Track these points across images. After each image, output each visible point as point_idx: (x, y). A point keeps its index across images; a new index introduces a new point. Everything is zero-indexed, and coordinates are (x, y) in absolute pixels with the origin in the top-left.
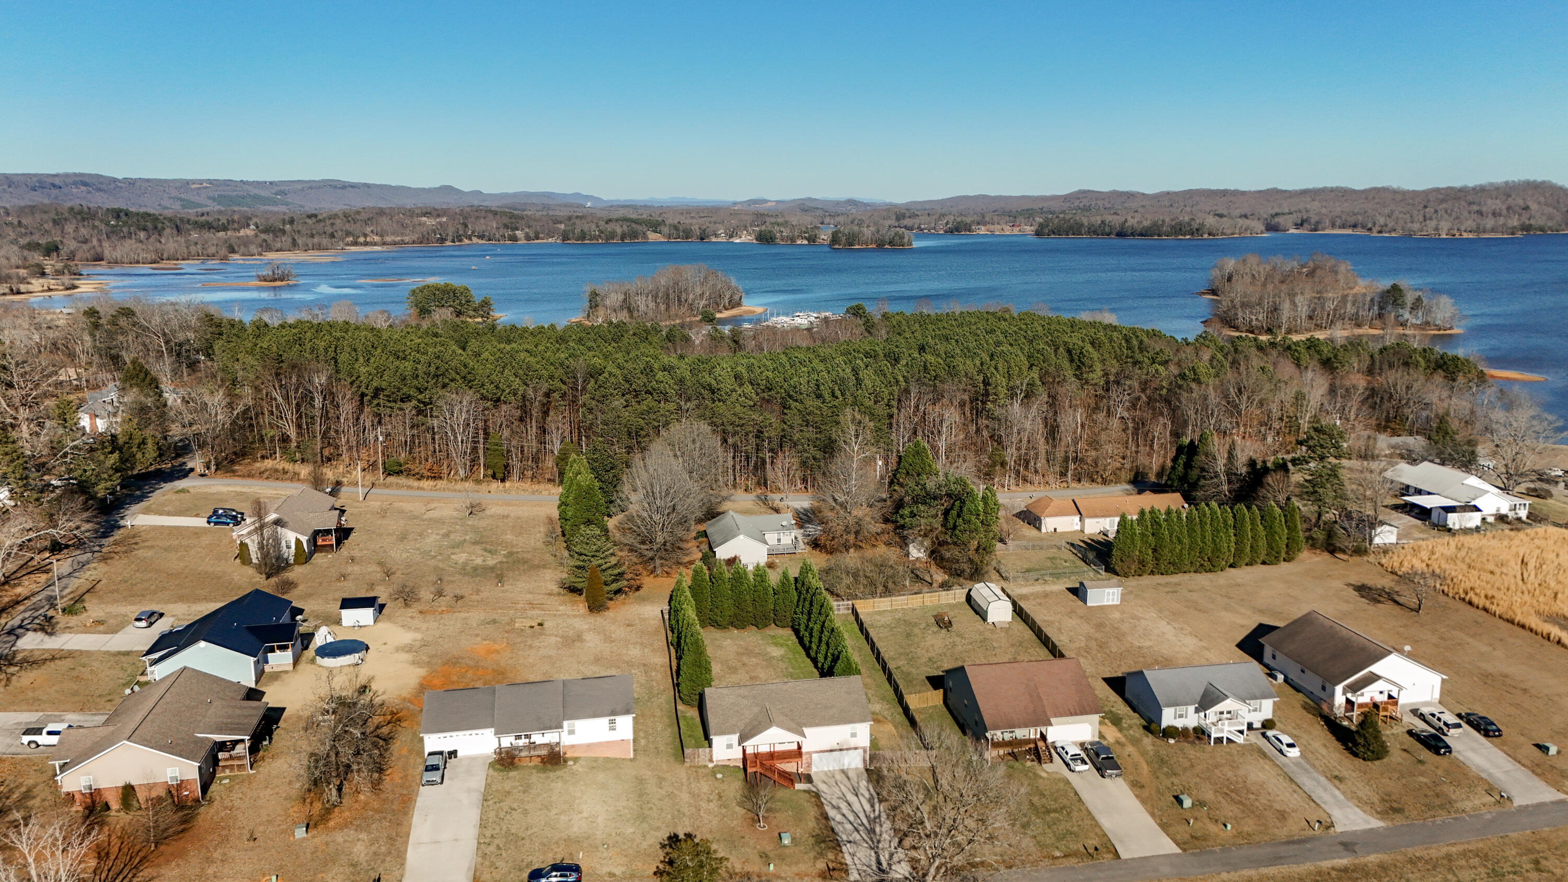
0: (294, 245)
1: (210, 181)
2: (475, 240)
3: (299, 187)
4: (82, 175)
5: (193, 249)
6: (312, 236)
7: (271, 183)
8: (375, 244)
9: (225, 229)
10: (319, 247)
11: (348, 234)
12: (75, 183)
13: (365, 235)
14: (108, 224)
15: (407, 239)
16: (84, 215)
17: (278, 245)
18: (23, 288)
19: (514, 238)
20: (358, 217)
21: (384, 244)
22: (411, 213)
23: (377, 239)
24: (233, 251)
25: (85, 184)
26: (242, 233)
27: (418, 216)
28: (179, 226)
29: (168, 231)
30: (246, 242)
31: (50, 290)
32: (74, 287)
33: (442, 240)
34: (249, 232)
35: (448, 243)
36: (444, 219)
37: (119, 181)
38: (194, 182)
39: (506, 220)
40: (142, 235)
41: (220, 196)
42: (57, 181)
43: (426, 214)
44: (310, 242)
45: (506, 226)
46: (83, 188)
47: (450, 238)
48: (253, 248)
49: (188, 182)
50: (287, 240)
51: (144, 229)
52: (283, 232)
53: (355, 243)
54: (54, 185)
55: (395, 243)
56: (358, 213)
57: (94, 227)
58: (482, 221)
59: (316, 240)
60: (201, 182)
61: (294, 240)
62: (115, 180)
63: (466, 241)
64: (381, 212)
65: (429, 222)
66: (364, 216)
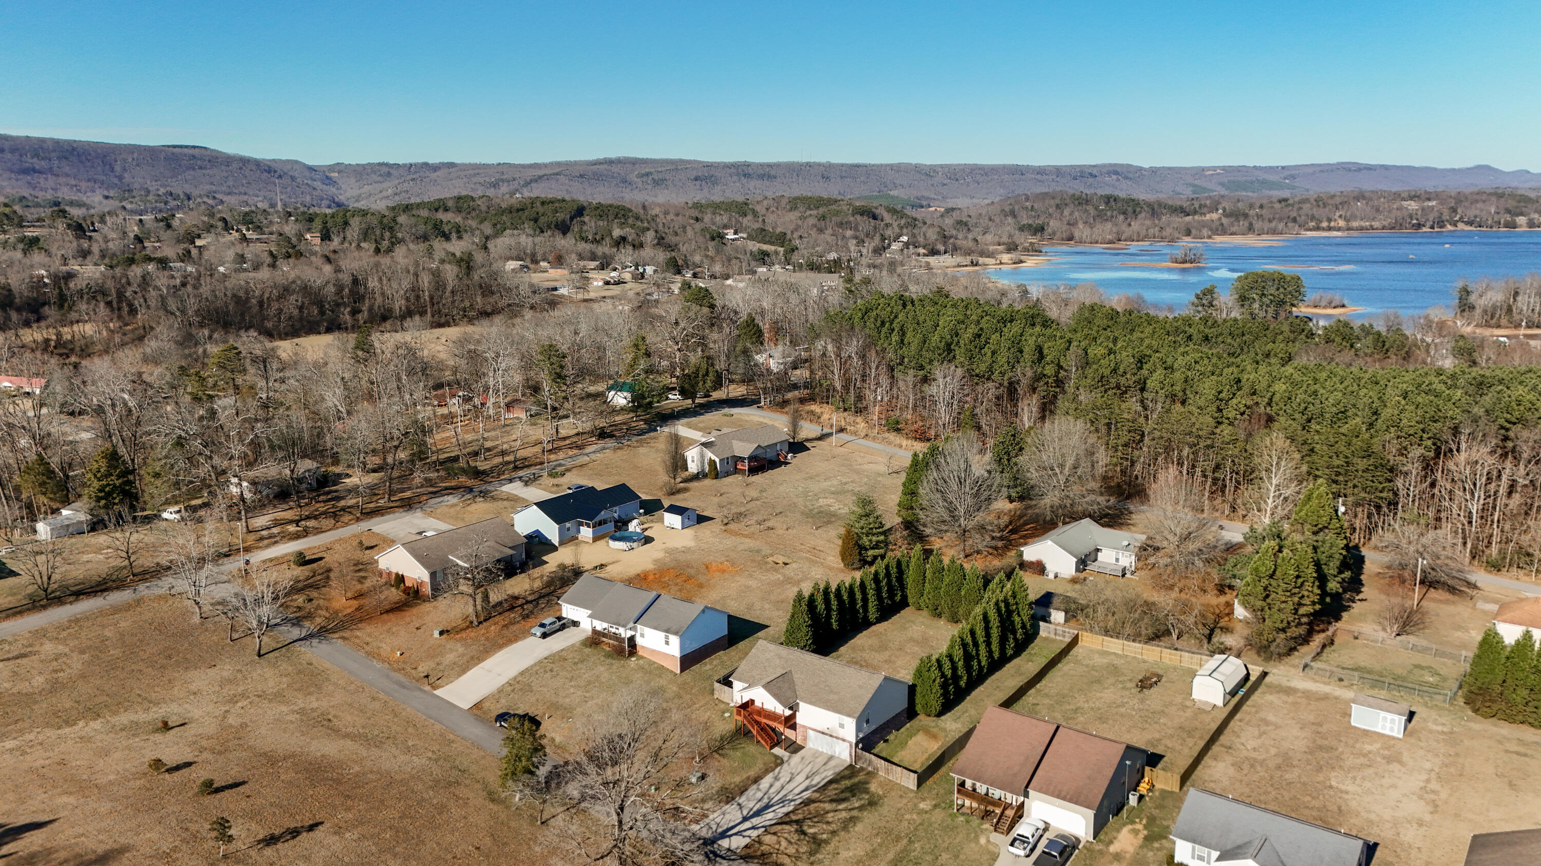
0: (1251, 229)
1: (1224, 168)
2: (1461, 226)
3: (1311, 170)
4: (1115, 165)
5: (1151, 231)
6: (1270, 221)
7: (1283, 168)
8: (1339, 229)
9: (1195, 212)
10: (1274, 232)
11: (1313, 218)
12: (1109, 173)
13: (1329, 220)
14: (1096, 208)
15: (1376, 224)
16: (1082, 201)
17: (1234, 229)
18: (981, 260)
19: (1512, 225)
20: (1330, 202)
21: (1349, 229)
22: (1397, 196)
23: (1342, 223)
24: (1188, 233)
25: (1116, 173)
26: (1208, 217)
27: (1404, 199)
28: (1155, 210)
29: (1143, 215)
30: (1204, 225)
31: (1001, 263)
32: (1021, 262)
33: (1419, 226)
34: (1215, 216)
35: (1424, 229)
36: (1434, 203)
37: (1145, 170)
38: (1209, 169)
39: (1511, 204)
40: (1121, 217)
41: (1229, 182)
42: (1095, 172)
43: (1412, 198)
44: (1266, 225)
45: (1508, 211)
46: (1114, 177)
47: (1429, 224)
48: (1205, 232)
49: (1203, 169)
50: (1244, 224)
51: (1124, 213)
52: (1246, 216)
53: (1318, 228)
54: (1091, 175)
55: (1362, 229)
56: (1333, 197)
57: (1086, 211)
58: (1479, 205)
59: (1273, 224)
60: (1214, 168)
61: (1251, 224)
62: (1141, 169)
63: (1449, 227)
64: (1360, 196)
65: (1413, 205)
66: (1338, 200)
